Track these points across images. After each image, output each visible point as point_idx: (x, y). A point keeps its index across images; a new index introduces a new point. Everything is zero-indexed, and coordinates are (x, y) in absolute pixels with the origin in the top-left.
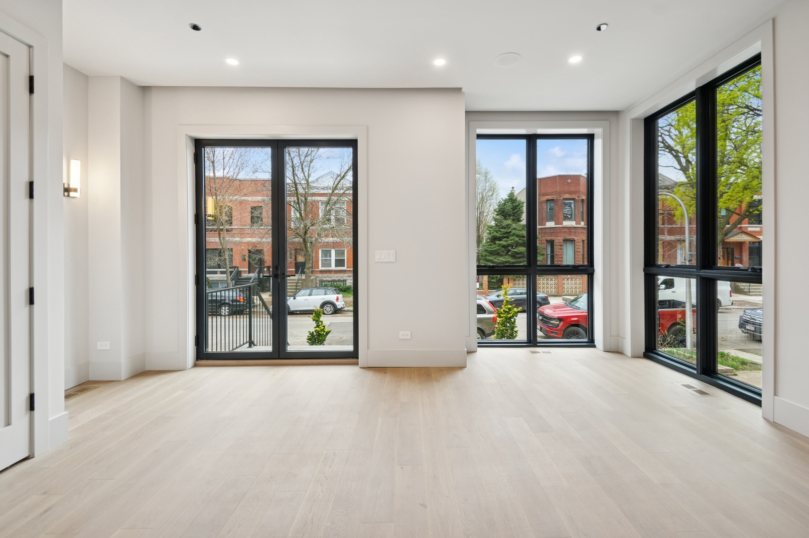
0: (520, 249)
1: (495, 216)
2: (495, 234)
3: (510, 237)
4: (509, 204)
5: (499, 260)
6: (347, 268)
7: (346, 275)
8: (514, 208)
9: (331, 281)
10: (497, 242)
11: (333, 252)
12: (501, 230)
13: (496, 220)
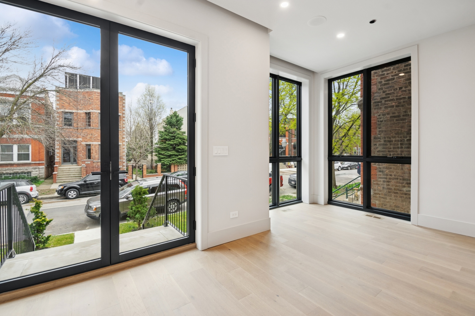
0: (182, 146)
1: (164, 125)
2: (165, 137)
3: (175, 139)
4: (174, 118)
5: (168, 153)
6: (32, 161)
7: (31, 167)
8: (177, 121)
9: (13, 174)
10: (167, 142)
11: (15, 148)
12: (169, 134)
13: (165, 128)
